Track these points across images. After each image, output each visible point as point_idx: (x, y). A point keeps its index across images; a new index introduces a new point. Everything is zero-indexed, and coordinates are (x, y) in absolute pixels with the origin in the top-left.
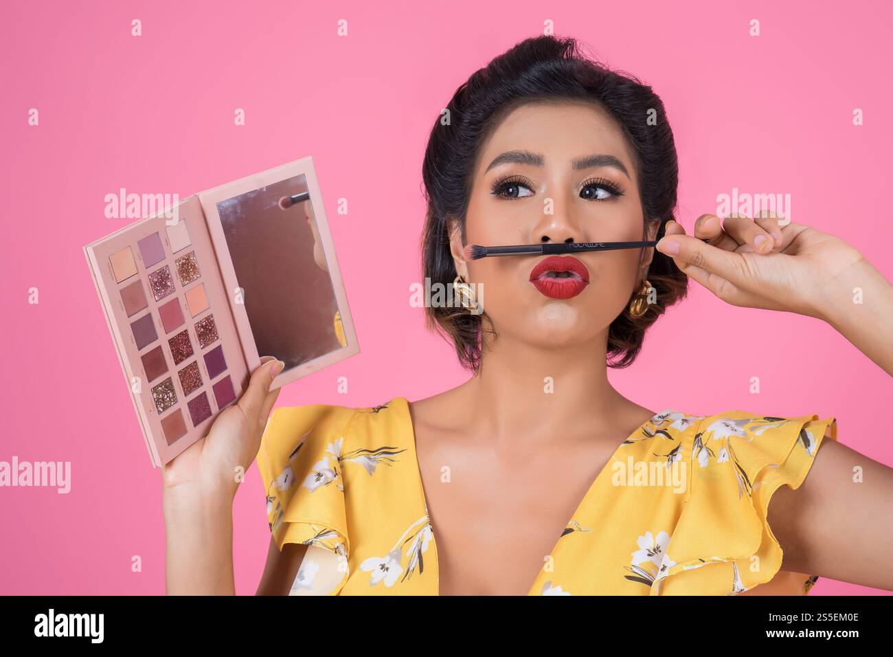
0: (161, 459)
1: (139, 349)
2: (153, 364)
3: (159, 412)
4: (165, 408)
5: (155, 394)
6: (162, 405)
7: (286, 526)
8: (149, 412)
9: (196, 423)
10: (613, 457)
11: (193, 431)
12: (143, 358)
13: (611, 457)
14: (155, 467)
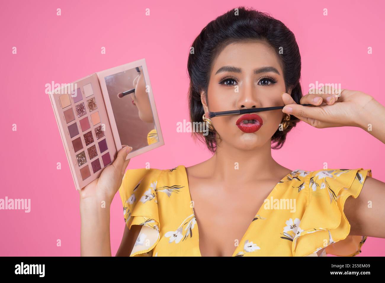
0: (80, 186)
1: (71, 138)
2: (77, 145)
3: (79, 166)
4: (82, 164)
5: (77, 158)
6: (80, 163)
7: (133, 218)
8: (75, 166)
9: (95, 172)
10: (275, 188)
11: (94, 175)
12: (73, 142)
13: (273, 188)
14: (77, 190)
